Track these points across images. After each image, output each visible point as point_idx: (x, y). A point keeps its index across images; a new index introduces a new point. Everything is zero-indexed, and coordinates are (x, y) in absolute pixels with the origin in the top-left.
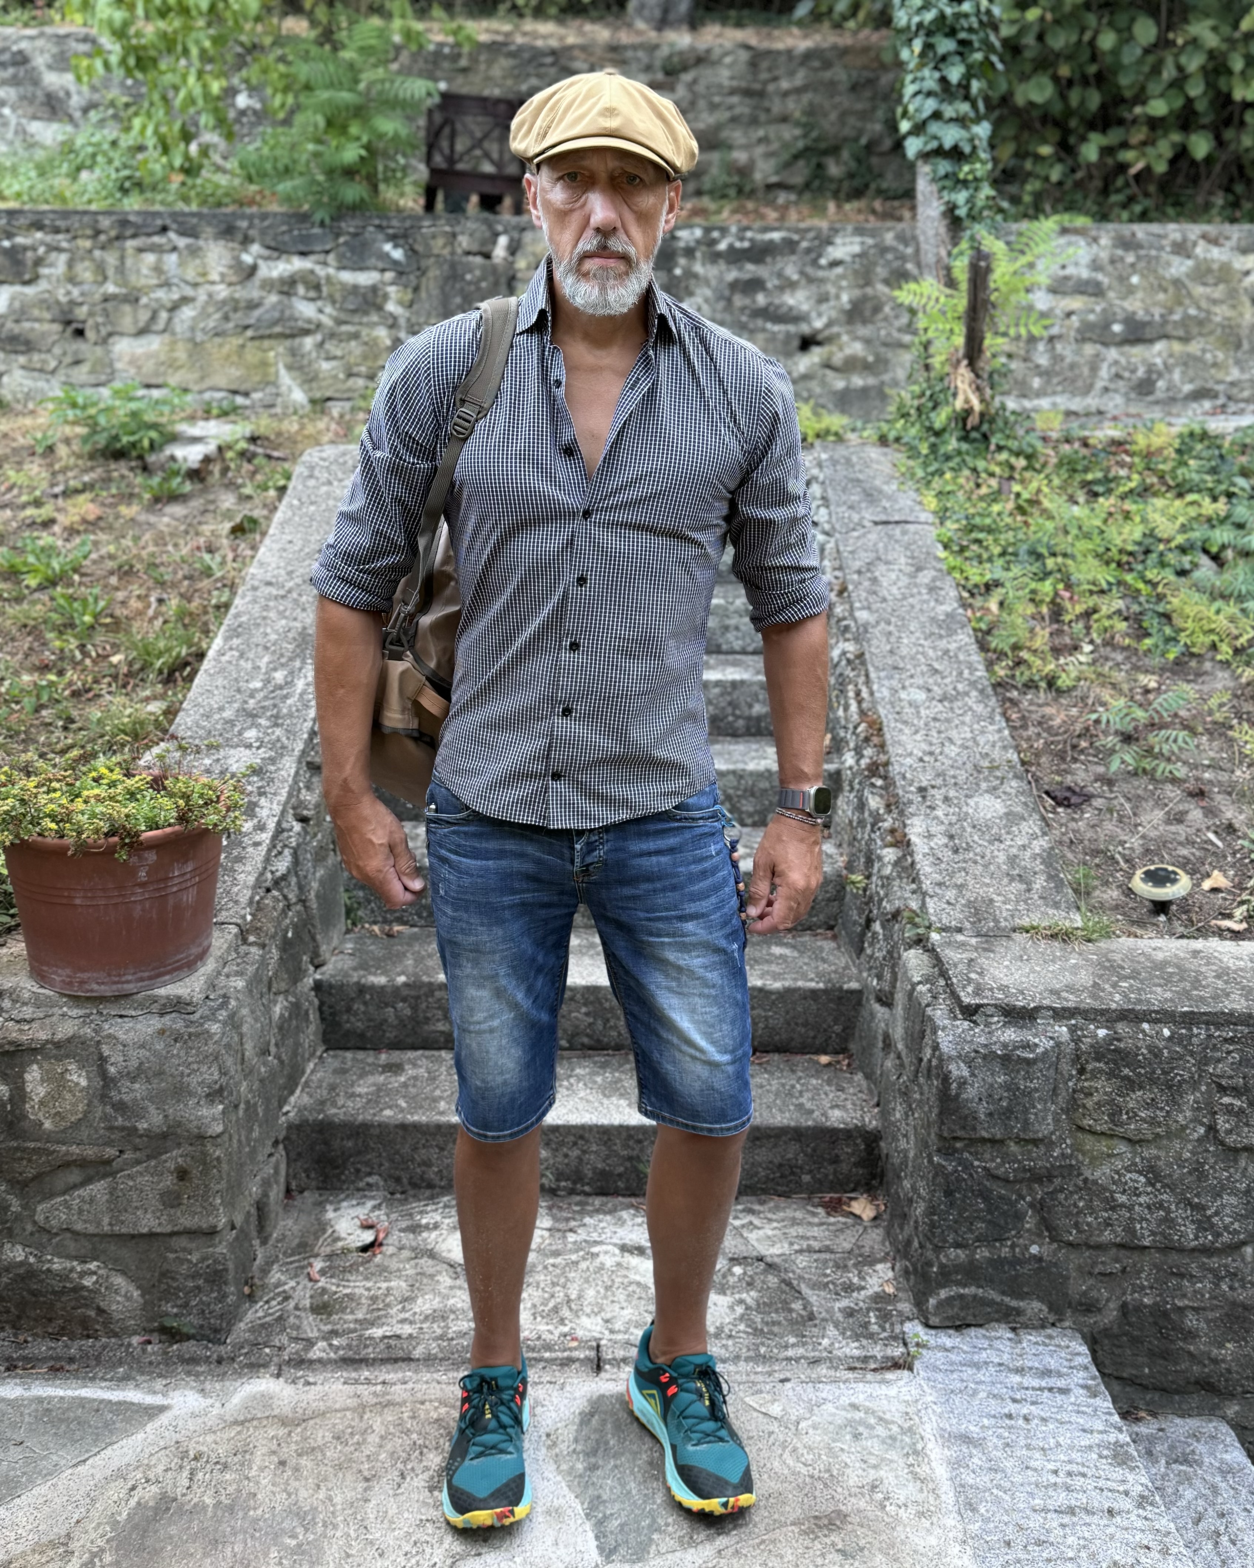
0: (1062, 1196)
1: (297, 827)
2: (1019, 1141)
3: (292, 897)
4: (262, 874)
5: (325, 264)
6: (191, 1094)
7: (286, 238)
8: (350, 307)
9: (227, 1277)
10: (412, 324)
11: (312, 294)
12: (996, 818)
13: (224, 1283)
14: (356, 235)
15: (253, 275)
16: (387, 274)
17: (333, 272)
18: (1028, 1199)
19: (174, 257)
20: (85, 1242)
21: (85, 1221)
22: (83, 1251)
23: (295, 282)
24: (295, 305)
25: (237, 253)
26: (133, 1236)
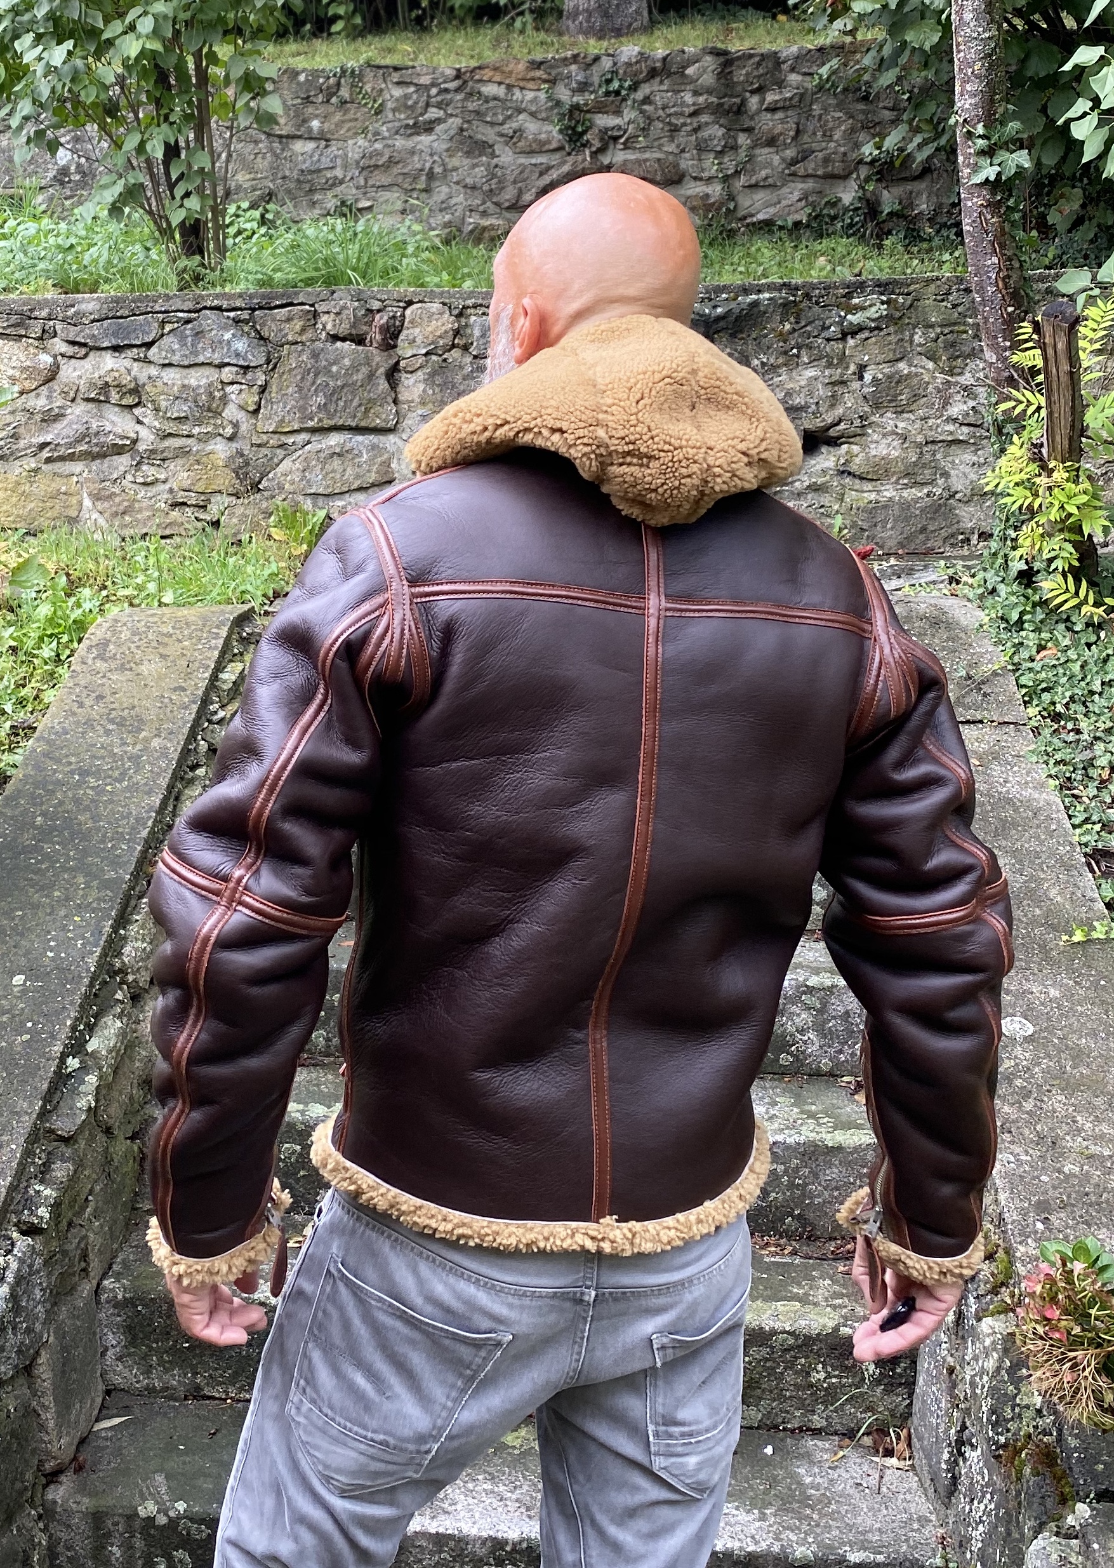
5: (147, 361)
7: (96, 329)
8: (176, 415)
10: (258, 435)
11: (129, 400)
14: (188, 321)
15: (52, 379)
16: (226, 369)
17: (155, 370)
23: (107, 385)
24: (106, 415)
25: (33, 351)
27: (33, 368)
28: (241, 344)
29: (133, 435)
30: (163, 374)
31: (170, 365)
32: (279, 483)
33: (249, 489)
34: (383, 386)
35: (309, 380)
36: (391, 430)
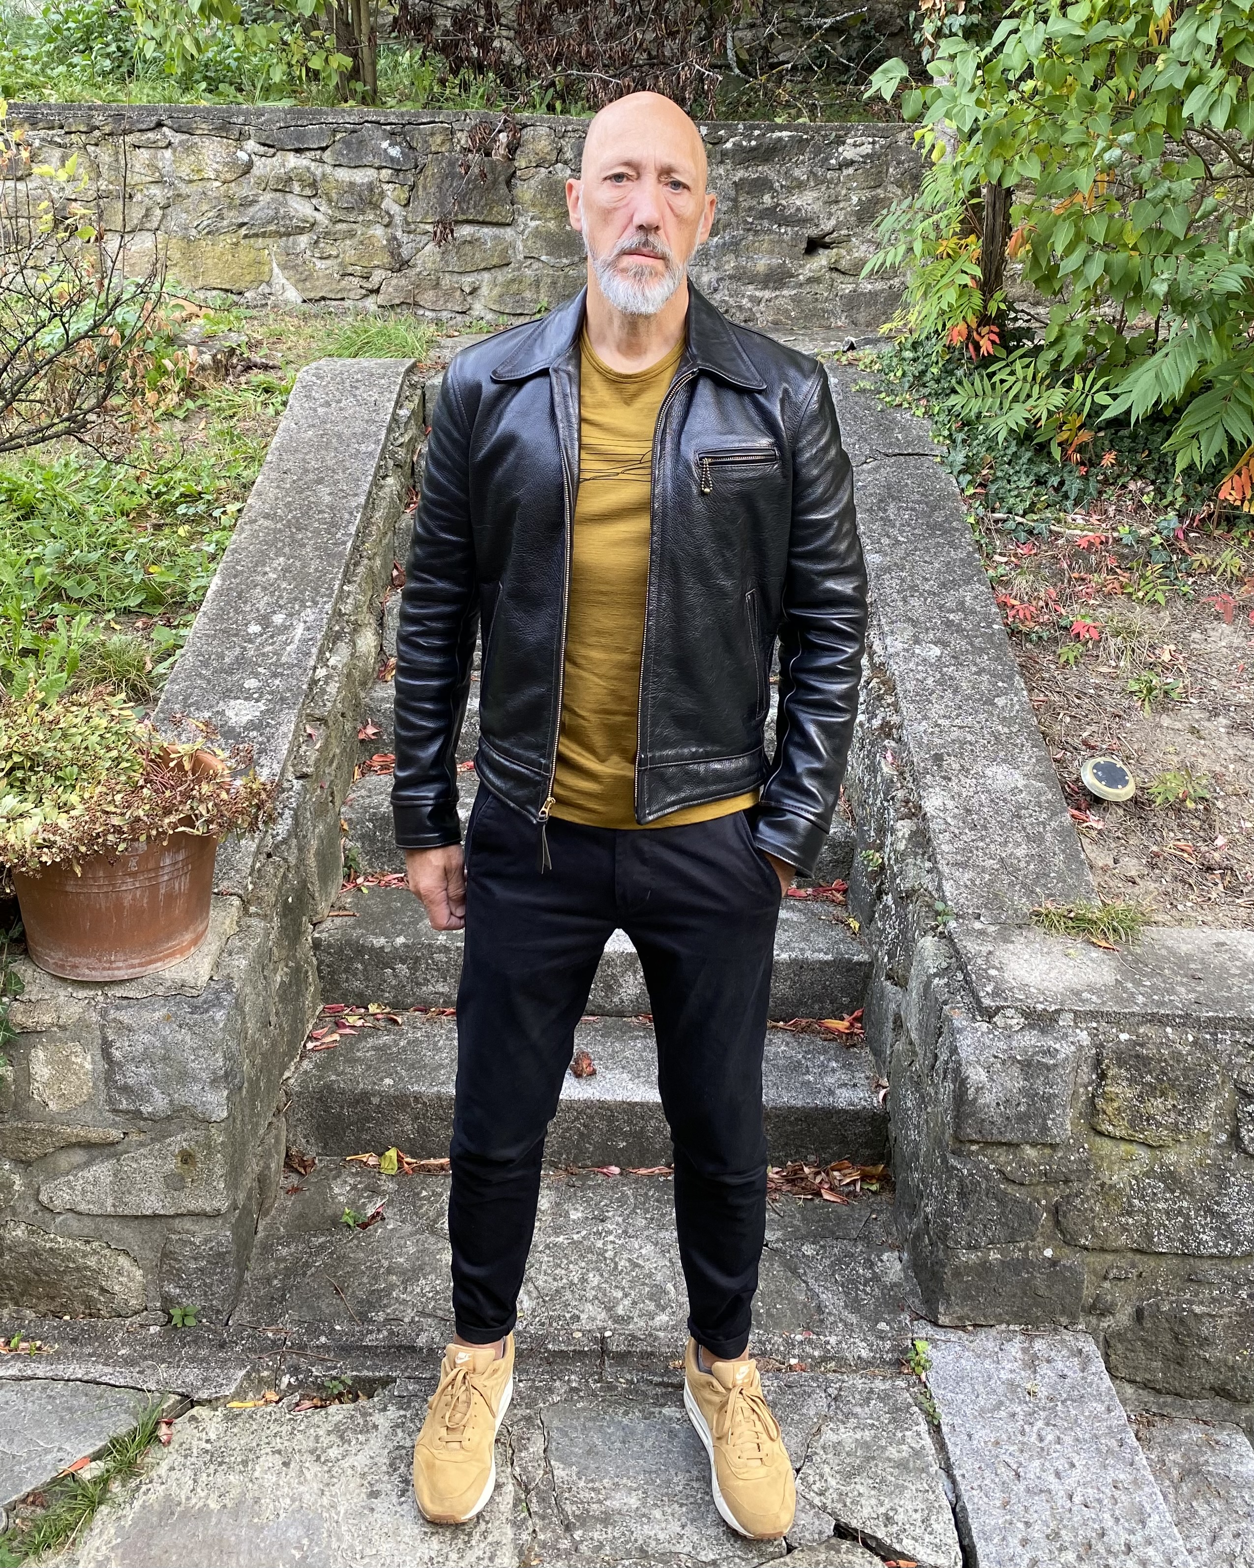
0: (1078, 1201)
1: (298, 785)
2: (1034, 1145)
3: (292, 860)
4: (262, 839)
5: (321, 161)
6: (195, 1079)
7: (280, 134)
8: (344, 205)
9: (230, 1259)
10: (408, 224)
11: (308, 192)
12: (1015, 791)
13: (227, 1266)
14: (354, 131)
15: (248, 172)
16: (384, 171)
17: (328, 169)
18: (1043, 1202)
19: (168, 153)
20: (87, 1221)
21: (89, 1202)
22: (86, 1231)
23: (291, 179)
24: (290, 202)
25: (233, 149)
26: (137, 1217)
27: (233, 163)
28: (395, 152)
29: (312, 220)
30: (335, 172)
31: (340, 165)
32: (424, 262)
33: (401, 265)
34: (503, 190)
35: (448, 183)
36: (508, 225)
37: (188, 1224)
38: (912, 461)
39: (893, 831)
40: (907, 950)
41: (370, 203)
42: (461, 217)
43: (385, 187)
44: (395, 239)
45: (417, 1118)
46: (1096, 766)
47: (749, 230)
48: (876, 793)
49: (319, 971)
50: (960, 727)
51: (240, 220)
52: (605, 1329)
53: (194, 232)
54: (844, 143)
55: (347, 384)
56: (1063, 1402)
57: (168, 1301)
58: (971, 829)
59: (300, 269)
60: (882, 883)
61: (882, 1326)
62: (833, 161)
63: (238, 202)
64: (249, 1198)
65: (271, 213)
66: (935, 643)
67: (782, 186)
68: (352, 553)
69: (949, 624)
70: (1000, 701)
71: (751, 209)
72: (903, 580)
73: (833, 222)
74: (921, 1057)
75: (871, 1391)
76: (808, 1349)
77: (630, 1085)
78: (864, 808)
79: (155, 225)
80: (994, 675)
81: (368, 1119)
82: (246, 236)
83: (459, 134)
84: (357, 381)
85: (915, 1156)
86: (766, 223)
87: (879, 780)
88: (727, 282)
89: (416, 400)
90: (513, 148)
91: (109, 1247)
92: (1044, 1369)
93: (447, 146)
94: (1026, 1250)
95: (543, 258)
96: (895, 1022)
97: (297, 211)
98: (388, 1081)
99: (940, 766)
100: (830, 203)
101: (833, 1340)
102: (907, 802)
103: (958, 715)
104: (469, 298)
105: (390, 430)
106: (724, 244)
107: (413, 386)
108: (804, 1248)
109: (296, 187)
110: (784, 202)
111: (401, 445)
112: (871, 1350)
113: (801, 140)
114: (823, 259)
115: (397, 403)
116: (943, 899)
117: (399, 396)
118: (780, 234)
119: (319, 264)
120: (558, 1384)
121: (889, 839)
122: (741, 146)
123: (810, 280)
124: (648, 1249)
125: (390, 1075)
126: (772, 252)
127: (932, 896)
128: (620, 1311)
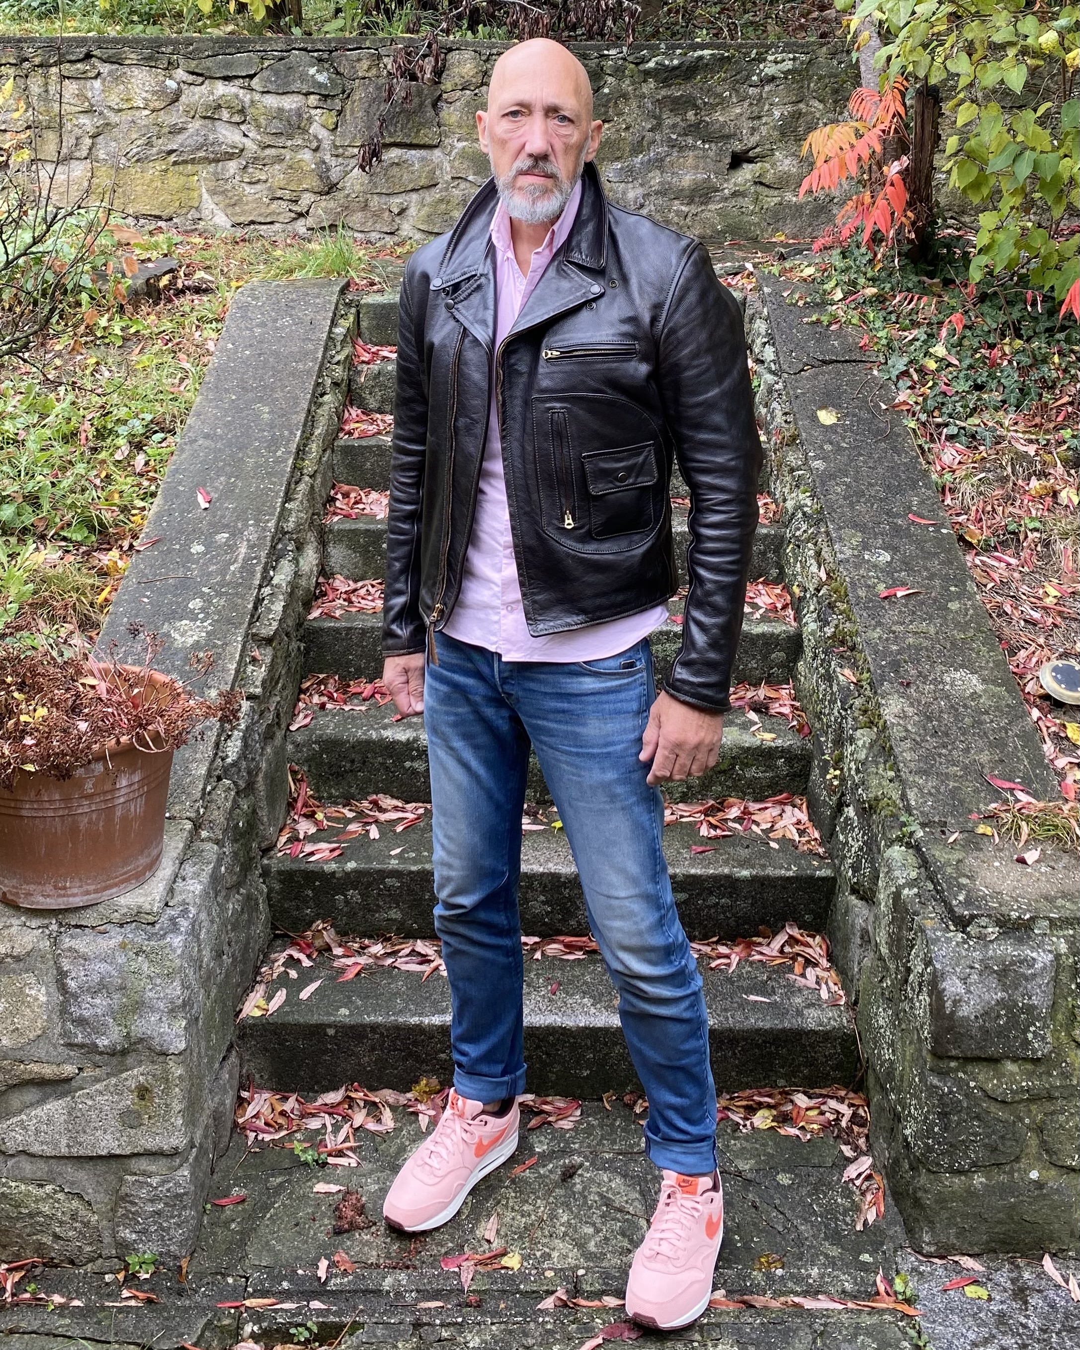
0: (1062, 1118)
1: (246, 705)
2: (1015, 1059)
3: (242, 784)
4: (213, 761)
5: (250, 89)
6: (153, 1009)
7: (209, 63)
8: (274, 131)
9: (187, 1201)
10: (336, 147)
11: (237, 118)
12: (975, 696)
13: (184, 1208)
14: (281, 59)
15: (177, 100)
16: (312, 97)
17: (257, 97)
18: (1027, 1121)
19: (97, 84)
20: (41, 1164)
21: (42, 1143)
22: (39, 1174)
23: (220, 106)
24: (219, 130)
25: (161, 78)
26: (91, 1158)
27: (162, 92)
28: (322, 78)
29: (241, 146)
30: (263, 99)
31: (268, 92)
32: (352, 185)
33: (330, 189)
34: (430, 112)
35: (375, 106)
36: (436, 147)
37: (143, 1164)
38: (850, 367)
39: (852, 740)
40: (872, 862)
41: (299, 128)
42: (388, 140)
43: (313, 112)
44: (324, 162)
45: (373, 1049)
46: (1056, 669)
47: (673, 146)
48: (833, 702)
49: (269, 898)
50: (916, 633)
51: (169, 147)
52: (578, 1267)
53: (123, 160)
54: (765, 60)
55: (283, 304)
56: (1057, 1334)
57: (124, 1247)
58: (932, 736)
59: (230, 194)
60: (843, 795)
61: (866, 1257)
62: (755, 78)
63: (167, 129)
64: (205, 1137)
65: (201, 140)
66: (885, 549)
67: (705, 104)
68: (293, 472)
69: (896, 529)
70: (954, 606)
71: (674, 126)
72: (848, 486)
73: (756, 138)
74: (893, 971)
75: (858, 1327)
76: (790, 1284)
77: (593, 1010)
78: (820, 719)
79: (84, 153)
80: (946, 579)
81: (326, 1051)
82: (175, 163)
83: (385, 60)
84: (293, 300)
85: (890, 1074)
86: (690, 141)
87: (835, 688)
88: (652, 198)
89: (351, 318)
90: (439, 72)
91: (62, 1190)
92: (1034, 1300)
93: (374, 71)
94: (1011, 1173)
95: (470, 178)
96: (862, 938)
97: (226, 138)
98: (344, 1011)
99: (897, 672)
100: (753, 119)
101: (815, 1272)
102: (865, 712)
103: (911, 622)
104: (397, 219)
105: (326, 349)
106: (649, 160)
107: (348, 305)
108: (779, 1177)
109: (225, 115)
110: (707, 119)
111: (338, 363)
112: (856, 1284)
113: (722, 59)
114: (747, 172)
115: (332, 321)
116: (908, 809)
117: (335, 314)
118: (704, 149)
119: (248, 189)
120: (532, 1325)
121: (850, 749)
122: (664, 65)
123: (735, 194)
124: (617, 1182)
125: (345, 1006)
126: (696, 167)
127: (895, 806)
128: (592, 1247)
